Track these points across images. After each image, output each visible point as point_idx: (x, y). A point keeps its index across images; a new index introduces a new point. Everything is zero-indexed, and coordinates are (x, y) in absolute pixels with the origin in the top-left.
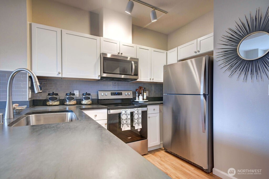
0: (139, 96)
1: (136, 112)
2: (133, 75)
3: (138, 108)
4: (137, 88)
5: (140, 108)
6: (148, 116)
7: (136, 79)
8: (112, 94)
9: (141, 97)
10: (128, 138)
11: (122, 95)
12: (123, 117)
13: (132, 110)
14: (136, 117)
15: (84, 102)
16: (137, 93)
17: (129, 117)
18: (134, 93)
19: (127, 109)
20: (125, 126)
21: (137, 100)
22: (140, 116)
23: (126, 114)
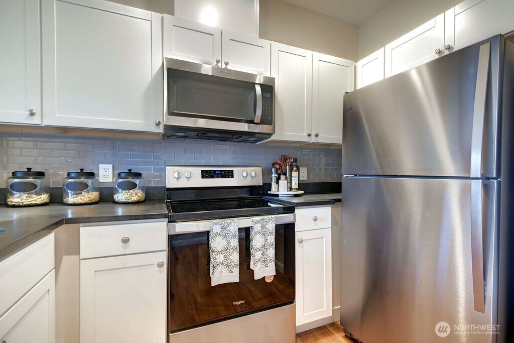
0: (278, 179)
1: (257, 228)
2: (259, 122)
3: (266, 217)
4: (276, 158)
5: (270, 217)
6: (298, 236)
7: (270, 135)
8: (205, 175)
9: (283, 182)
10: (234, 303)
11: (233, 177)
12: (217, 244)
13: (245, 222)
14: (257, 241)
15: (120, 196)
16: (273, 170)
17: (235, 243)
18: (266, 173)
19: (229, 220)
20: (221, 272)
21: (274, 191)
22: (271, 239)
23: (225, 236)
